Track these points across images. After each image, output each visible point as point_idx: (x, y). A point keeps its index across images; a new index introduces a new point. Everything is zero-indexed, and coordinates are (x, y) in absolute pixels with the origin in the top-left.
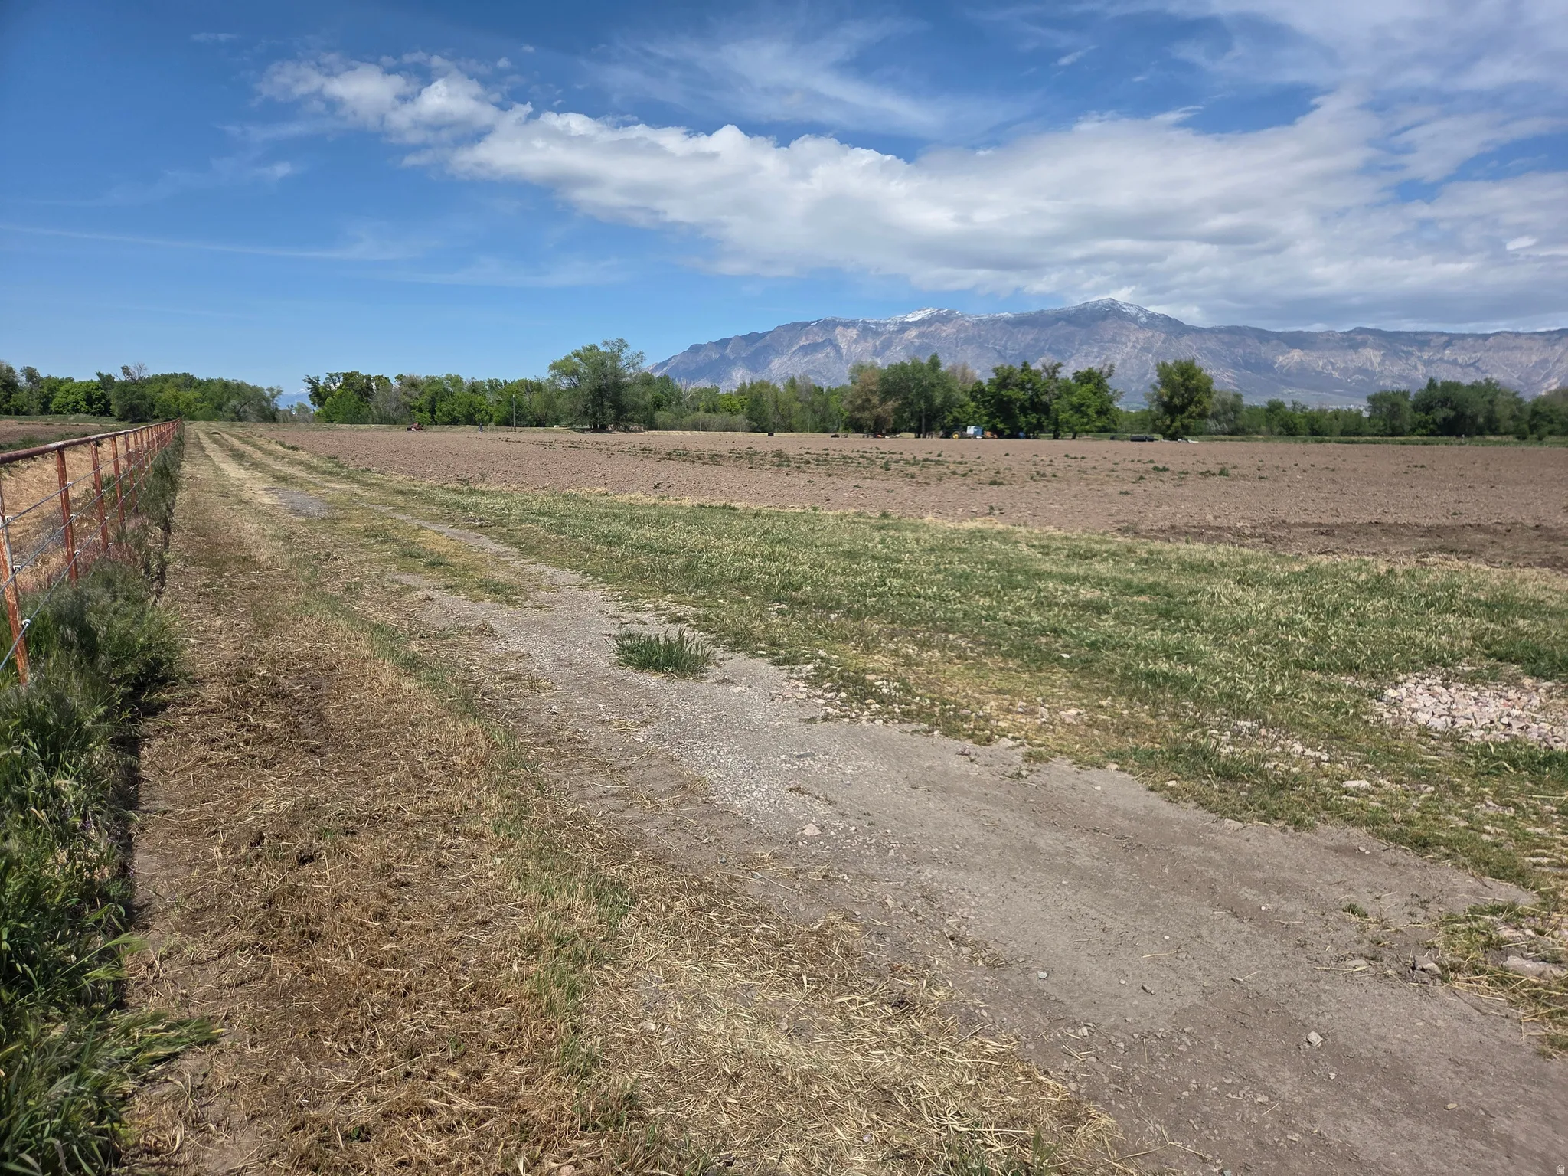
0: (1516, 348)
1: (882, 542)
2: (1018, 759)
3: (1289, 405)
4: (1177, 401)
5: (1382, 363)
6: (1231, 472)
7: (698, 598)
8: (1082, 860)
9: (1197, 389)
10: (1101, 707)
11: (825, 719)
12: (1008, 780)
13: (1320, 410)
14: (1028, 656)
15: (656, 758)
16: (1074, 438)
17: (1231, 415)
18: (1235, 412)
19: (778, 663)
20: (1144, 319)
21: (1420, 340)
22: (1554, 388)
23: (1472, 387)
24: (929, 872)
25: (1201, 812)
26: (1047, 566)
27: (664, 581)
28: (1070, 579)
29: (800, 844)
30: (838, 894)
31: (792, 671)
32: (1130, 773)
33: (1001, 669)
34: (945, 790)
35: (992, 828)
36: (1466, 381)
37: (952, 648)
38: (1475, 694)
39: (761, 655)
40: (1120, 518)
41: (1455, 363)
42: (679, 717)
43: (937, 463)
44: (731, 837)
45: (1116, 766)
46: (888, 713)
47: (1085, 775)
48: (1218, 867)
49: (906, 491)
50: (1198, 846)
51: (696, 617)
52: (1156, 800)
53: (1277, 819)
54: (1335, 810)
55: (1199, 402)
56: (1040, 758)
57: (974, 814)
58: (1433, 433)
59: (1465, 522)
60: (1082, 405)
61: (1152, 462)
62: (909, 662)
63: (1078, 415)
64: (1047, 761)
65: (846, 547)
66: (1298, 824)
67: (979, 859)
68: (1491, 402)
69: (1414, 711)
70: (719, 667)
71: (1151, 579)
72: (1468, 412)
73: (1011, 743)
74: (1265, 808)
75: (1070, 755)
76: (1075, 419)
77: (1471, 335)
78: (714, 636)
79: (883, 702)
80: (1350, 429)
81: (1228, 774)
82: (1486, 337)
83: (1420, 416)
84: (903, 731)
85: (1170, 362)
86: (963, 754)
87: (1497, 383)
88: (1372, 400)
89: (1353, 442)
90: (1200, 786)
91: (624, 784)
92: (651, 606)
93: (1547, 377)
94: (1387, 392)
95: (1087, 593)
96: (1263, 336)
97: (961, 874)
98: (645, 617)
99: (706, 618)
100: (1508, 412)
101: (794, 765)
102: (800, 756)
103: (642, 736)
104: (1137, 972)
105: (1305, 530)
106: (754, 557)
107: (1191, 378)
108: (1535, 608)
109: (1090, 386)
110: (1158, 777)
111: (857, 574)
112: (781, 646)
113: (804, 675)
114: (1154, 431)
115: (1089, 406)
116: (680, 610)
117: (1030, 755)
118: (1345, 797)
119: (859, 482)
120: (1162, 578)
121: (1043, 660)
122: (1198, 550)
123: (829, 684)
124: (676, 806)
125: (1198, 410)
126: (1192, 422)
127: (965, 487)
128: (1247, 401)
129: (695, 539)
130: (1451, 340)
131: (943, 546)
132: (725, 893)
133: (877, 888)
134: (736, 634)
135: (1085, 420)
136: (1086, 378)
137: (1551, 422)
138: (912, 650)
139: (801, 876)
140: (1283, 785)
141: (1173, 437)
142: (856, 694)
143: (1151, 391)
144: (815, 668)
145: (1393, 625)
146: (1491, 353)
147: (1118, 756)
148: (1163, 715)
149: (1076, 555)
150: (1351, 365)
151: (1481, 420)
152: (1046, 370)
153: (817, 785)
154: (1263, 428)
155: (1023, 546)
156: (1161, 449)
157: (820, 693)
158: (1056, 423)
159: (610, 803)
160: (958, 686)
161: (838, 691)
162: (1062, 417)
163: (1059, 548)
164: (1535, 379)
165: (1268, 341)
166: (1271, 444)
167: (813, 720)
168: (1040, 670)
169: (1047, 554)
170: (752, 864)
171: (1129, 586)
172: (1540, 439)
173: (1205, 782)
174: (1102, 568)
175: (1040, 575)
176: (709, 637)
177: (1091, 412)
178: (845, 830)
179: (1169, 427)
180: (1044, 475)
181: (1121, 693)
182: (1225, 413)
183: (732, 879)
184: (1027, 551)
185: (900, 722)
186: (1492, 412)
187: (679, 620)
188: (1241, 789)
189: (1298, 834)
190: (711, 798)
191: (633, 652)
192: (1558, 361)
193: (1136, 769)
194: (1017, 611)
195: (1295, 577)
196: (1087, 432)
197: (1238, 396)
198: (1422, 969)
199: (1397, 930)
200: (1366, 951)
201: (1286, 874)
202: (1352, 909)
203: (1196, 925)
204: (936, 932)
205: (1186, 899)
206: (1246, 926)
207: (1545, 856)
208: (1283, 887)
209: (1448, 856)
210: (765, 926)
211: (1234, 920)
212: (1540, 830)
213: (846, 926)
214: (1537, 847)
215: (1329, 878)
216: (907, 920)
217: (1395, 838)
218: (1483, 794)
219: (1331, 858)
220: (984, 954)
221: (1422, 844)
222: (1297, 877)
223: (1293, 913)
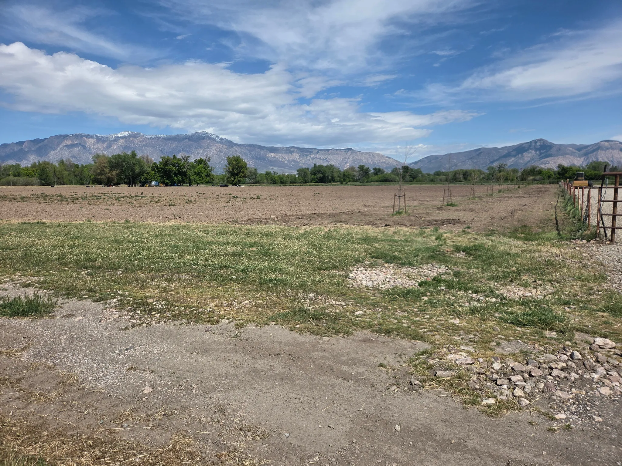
0: (337, 154)
1: (131, 234)
2: (233, 328)
3: (273, 173)
4: (235, 171)
5: (299, 159)
6: (261, 197)
7: (36, 272)
8: (279, 371)
9: (242, 167)
10: (257, 297)
11: (133, 326)
12: (233, 339)
13: (283, 174)
14: (218, 279)
15: (39, 369)
16: (197, 186)
17: (254, 176)
18: (255, 175)
19: (97, 301)
20: (218, 140)
21: (310, 151)
22: (348, 167)
23: (326, 167)
24: (216, 396)
25: (312, 336)
26: (210, 239)
27: (12, 265)
28: (222, 244)
29: (144, 399)
30: (174, 422)
31: (106, 303)
32: (281, 325)
33: (209, 287)
34: (207, 351)
35: (235, 365)
36: (325, 165)
37: (184, 280)
38: (375, 272)
39: (85, 298)
40: (228, 217)
41: (320, 159)
42: (46, 341)
43: (142, 197)
44: (101, 406)
45: (274, 323)
46: (166, 317)
47: (263, 329)
48: (329, 359)
49: (131, 210)
50: (318, 351)
51: (38, 282)
52: (294, 335)
53: (340, 333)
54: (356, 325)
55: (243, 172)
56: (242, 326)
57: (224, 360)
58: (317, 182)
59: (339, 211)
60: (199, 173)
61: (231, 194)
62: (165, 290)
63: (198, 177)
64: (246, 326)
65: (113, 238)
66: (347, 333)
67: (236, 383)
68: (332, 172)
69: (361, 281)
70: (62, 308)
71: (253, 241)
72: (326, 175)
73: (228, 321)
74: (334, 329)
75: (254, 321)
76: (197, 178)
77: (324, 150)
78: (53, 291)
79: (160, 312)
80: (292, 181)
81: (316, 318)
82: (328, 150)
83: (313, 176)
84: (175, 325)
85: (231, 157)
86: (208, 331)
87: (333, 166)
88: (298, 171)
89: (295, 186)
90: (308, 324)
91: (21, 390)
92: (8, 279)
93: (346, 163)
94: (302, 168)
95: (231, 249)
96: (261, 148)
97: (231, 393)
98: (6, 286)
99: (46, 282)
100: (337, 175)
101: (124, 355)
102: (127, 349)
103: (25, 357)
104: (323, 419)
105: (293, 217)
106: (64, 247)
107: (239, 163)
108: (376, 240)
109: (202, 165)
110: (292, 324)
111: (123, 250)
112: (95, 292)
113: (113, 305)
114: (228, 182)
115: (202, 173)
116: (29, 280)
117: (237, 325)
118: (357, 319)
119: (107, 207)
120: (257, 240)
121: (224, 281)
122: (263, 228)
123: (129, 308)
124: (61, 396)
125: (243, 175)
126: (242, 179)
127: (158, 207)
128: (259, 172)
129: (25, 241)
130: (319, 151)
131: (161, 234)
132: (110, 443)
133: (194, 413)
134: (67, 289)
135: (201, 179)
136: (200, 162)
137: (349, 178)
138: (165, 284)
139: (150, 418)
140: (335, 319)
141: (235, 185)
142: (145, 311)
143: (225, 167)
144: (118, 301)
145: (340, 250)
146: (330, 156)
147: (272, 318)
148: (282, 297)
149: (219, 233)
150: (290, 159)
151: (330, 177)
152: (183, 159)
153: (141, 363)
154: (265, 181)
155: (196, 231)
156: (232, 189)
157: (126, 313)
158: (190, 180)
160: (194, 299)
161: (135, 310)
162: (192, 177)
163: (212, 231)
164: (343, 164)
165: (263, 150)
166: (269, 187)
167: (126, 328)
168: (226, 285)
169: (208, 234)
170: (119, 419)
171: (245, 244)
172: (346, 183)
173: (309, 323)
174: (233, 238)
175: (209, 243)
176: (50, 292)
177: (203, 175)
178: (166, 385)
179: (233, 181)
180: (191, 201)
181: (263, 290)
182: (252, 176)
183: (111, 432)
184: (199, 233)
185: (172, 321)
186: (333, 175)
187: (29, 285)
188: (323, 323)
189: (349, 337)
190: (82, 385)
191: (5, 308)
192: (348, 158)
193: (282, 323)
194: (206, 260)
195: (302, 235)
196: (202, 183)
197: (256, 170)
198: (415, 384)
199: (398, 370)
200: (393, 382)
201: (353, 356)
202: (381, 365)
203: (334, 388)
204: (232, 429)
205: (325, 377)
206: (351, 383)
207: (424, 328)
208: (355, 362)
209: (398, 335)
210: (141, 456)
211: (346, 382)
212: (418, 319)
213: (186, 440)
214: (421, 325)
215: (367, 354)
216: (216, 427)
217: (379, 332)
218: (396, 308)
219: (364, 345)
220: (258, 433)
221: (388, 332)
222: (356, 356)
223: (363, 373)
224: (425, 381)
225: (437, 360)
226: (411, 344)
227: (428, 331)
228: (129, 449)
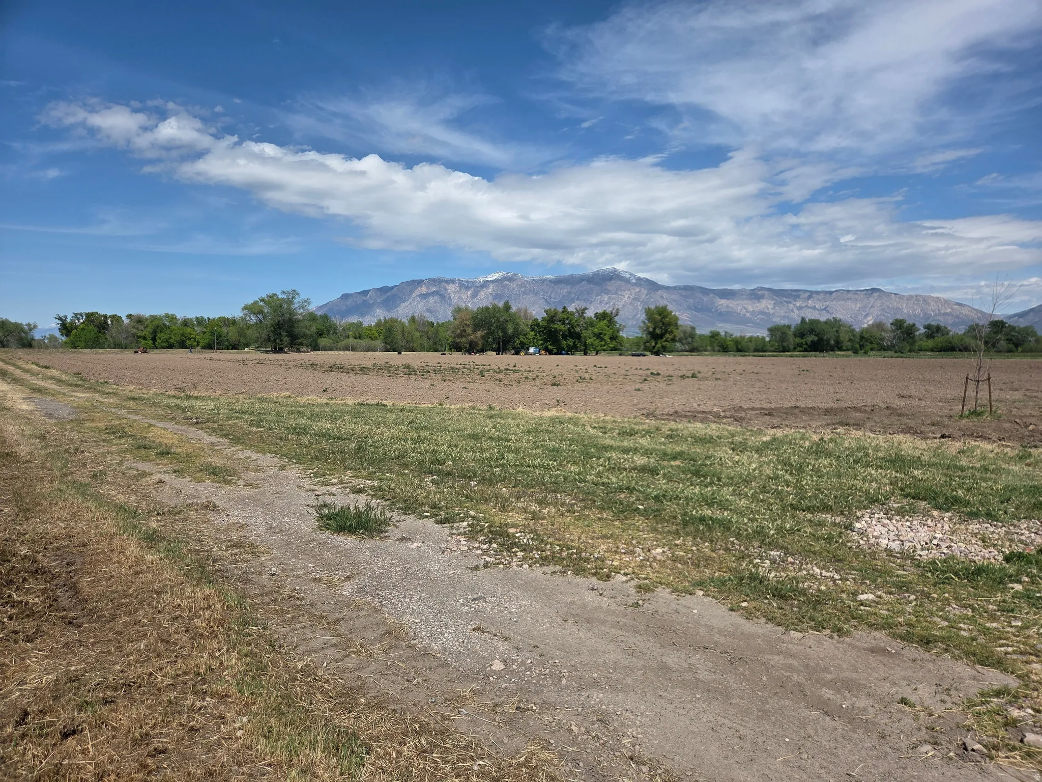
0: (848, 299)
1: (494, 427)
2: (633, 591)
3: (723, 334)
4: (658, 331)
5: (774, 308)
6: (698, 375)
7: (371, 473)
8: (703, 675)
9: (669, 324)
10: (677, 545)
11: (486, 566)
12: (630, 609)
13: (741, 337)
14: (615, 508)
15: (363, 609)
16: (597, 354)
17: (690, 339)
18: (692, 338)
19: (441, 522)
20: (634, 281)
21: (794, 295)
22: (870, 323)
23: (826, 323)
24: (597, 696)
25: (770, 626)
26: (608, 442)
27: (343, 461)
28: (626, 451)
29: (491, 679)
30: (531, 723)
31: (452, 527)
32: (713, 597)
33: (600, 519)
34: (588, 621)
35: (630, 651)
36: (823, 319)
37: (563, 504)
38: (908, 524)
39: (427, 517)
40: (641, 406)
41: (814, 308)
42: (374, 571)
43: (514, 371)
44: (435, 677)
45: (701, 593)
46: (531, 559)
47: (682, 600)
48: (798, 672)
49: (498, 390)
50: (778, 654)
51: (372, 488)
53: (824, 628)
54: (860, 618)
55: (671, 332)
56: (647, 589)
57: (614, 640)
58: (806, 350)
59: (846, 405)
60: (601, 334)
61: (648, 369)
62: (535, 516)
63: (598, 340)
64: (653, 591)
65: (470, 431)
66: (839, 630)
67: (629, 681)
68: (837, 331)
69: (877, 538)
70: (397, 527)
71: (678, 449)
72: (825, 338)
73: (624, 578)
74: (813, 620)
75: (668, 585)
76: (597, 342)
77: (823, 292)
78: (388, 502)
79: (525, 550)
80: (759, 348)
81: (779, 594)
82: (831, 293)
83: (798, 340)
84: (544, 573)
85: (653, 307)
86: (593, 589)
87: (840, 320)
88: (770, 330)
89: (763, 356)
90: (763, 604)
91: (339, 635)
92: (336, 480)
93: (867, 315)
94: (778, 325)
95: (640, 460)
96: (705, 291)
97: (621, 696)
98: (334, 489)
99: (380, 489)
100: (847, 338)
101: (471, 607)
102: (474, 600)
103: (347, 590)
104: (777, 775)
105: (754, 412)
106: (406, 440)
107: (666, 316)
108: (917, 462)
109: (605, 322)
110: (734, 598)
111: (482, 451)
112: (440, 509)
113: (462, 530)
114: (645, 350)
115: (605, 335)
116: (361, 483)
117: (640, 587)
118: (862, 608)
119: (466, 385)
120: (684, 447)
121: (625, 512)
122: (698, 428)
123: (482, 538)
124: (386, 652)
125: (671, 337)
126: (668, 344)
127: (536, 388)
128: (698, 332)
129: (361, 429)
130: (812, 294)
131: (536, 429)
132: (442, 733)
133: (561, 715)
134: (405, 501)
135: (603, 343)
136: (603, 316)
137: (871, 343)
138: (534, 507)
139: (498, 709)
140: (817, 601)
141: (657, 353)
142: (504, 545)
143: (642, 325)
144: (469, 525)
145: (839, 477)
146: (834, 302)
147: (700, 584)
148: (720, 549)
149: (624, 433)
150: (756, 310)
151: (832, 342)
152: (578, 312)
153: (492, 624)
154: (709, 347)
155: (588, 428)
156: (651, 361)
157: (477, 545)
158: (585, 345)
159: (330, 652)
160: (575, 535)
161: (490, 542)
162: (589, 341)
163: (612, 429)
164: (860, 318)
165: (708, 294)
166: (714, 357)
167: (476, 568)
168: (626, 518)
169: (605, 433)
170: (457, 701)
171: (665, 454)
172: (866, 353)
173: (766, 601)
174: (644, 442)
175: (606, 448)
176: (384, 503)
177: (607, 338)
178: (523, 663)
179: (654, 347)
180: (584, 379)
181: (688, 534)
182: (686, 339)
183: (444, 718)
184: (592, 431)
185: (541, 565)
186: (839, 337)
187: (360, 491)
188: (792, 605)
189: (842, 639)
190: (413, 642)
191: (329, 519)
192: (872, 307)
193: (716, 594)
194: (599, 475)
195: (767, 445)
196: (604, 350)
197: (693, 328)
198: (973, 750)
199: (939, 716)
200: (927, 737)
201: (847, 674)
202: (904, 701)
203: (803, 725)
204: (617, 754)
205: (787, 702)
206: (838, 724)
207: (1008, 646)
208: (849, 686)
209: (946, 650)
210: (481, 762)
211: (828, 718)
212: (994, 625)
213: (545, 755)
214: (1000, 638)
215: (877, 675)
216: (592, 744)
217: (907, 638)
218: (947, 599)
219: (871, 658)
220: (659, 771)
221: (926, 642)
222: (854, 675)
223: (865, 709)
224: (996, 748)
225: (1030, 711)
226: (974, 672)
227: (1014, 652)
228: (466, 748)
